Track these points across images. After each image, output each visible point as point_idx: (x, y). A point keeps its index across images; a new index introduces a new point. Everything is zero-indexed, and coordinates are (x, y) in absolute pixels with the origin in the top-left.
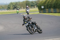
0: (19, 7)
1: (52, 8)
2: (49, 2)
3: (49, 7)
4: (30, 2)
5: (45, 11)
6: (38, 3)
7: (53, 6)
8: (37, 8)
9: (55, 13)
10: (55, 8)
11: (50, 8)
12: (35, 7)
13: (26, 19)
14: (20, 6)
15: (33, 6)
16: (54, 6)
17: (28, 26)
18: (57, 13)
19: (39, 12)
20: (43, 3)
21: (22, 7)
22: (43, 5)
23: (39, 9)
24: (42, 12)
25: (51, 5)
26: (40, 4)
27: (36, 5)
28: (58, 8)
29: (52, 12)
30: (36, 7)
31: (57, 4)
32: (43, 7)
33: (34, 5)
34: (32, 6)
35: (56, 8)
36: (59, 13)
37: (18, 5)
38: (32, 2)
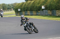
1: (29, 11)
2: (25, 5)
4: (7, 5)
5: (21, 13)
6: (15, 6)
10: (31, 11)
11: (27, 11)
12: (11, 10)
13: (24, 20)
16: (31, 9)
18: (33, 15)
19: (15, 15)
20: (20, 6)
22: (19, 8)
23: (16, 12)
24: (18, 14)
25: (27, 8)
26: (16, 7)
27: (13, 7)
28: (35, 11)
29: (28, 15)
30: (12, 10)
31: (33, 7)
32: (19, 10)
33: (11, 8)
34: (8, 8)
35: (33, 11)
36: (35, 15)
38: (9, 5)
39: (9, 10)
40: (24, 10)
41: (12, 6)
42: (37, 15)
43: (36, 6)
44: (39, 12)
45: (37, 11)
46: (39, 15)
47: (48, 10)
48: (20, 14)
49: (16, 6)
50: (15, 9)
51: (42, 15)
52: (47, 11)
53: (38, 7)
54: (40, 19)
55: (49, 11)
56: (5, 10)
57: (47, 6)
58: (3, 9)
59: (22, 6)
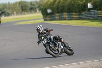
0: (10, 13)
1: (66, 12)
2: (59, 2)
3: (59, 10)
5: (53, 17)
6: (41, 5)
7: (67, 8)
8: (40, 12)
9: (71, 20)
10: (70, 12)
11: (62, 12)
12: (36, 11)
14: (10, 10)
15: (33, 10)
16: (69, 9)
17: (48, 43)
18: (74, 20)
19: (43, 20)
20: (50, 5)
21: (15, 13)
23: (43, 15)
24: (48, 19)
25: (63, 7)
27: (38, 7)
28: (76, 12)
29: (65, 20)
30: (38, 11)
31: (73, 5)
32: (49, 11)
34: (31, 9)
35: (72, 12)
36: (77, 20)
37: (7, 8)
38: (31, 3)
39: (32, 12)
40: (58, 11)
41: (37, 4)
42: (79, 19)
43: (77, 3)
44: (83, 13)
45: (79, 12)
46: (83, 19)
47: (98, 10)
48: (50, 17)
49: (43, 4)
50: (42, 9)
51: (88, 19)
52: (97, 12)
53: (80, 5)
54: (85, 26)
55: (100, 12)
56: (26, 11)
57: (96, 3)
58: (23, 10)
59: (54, 4)
